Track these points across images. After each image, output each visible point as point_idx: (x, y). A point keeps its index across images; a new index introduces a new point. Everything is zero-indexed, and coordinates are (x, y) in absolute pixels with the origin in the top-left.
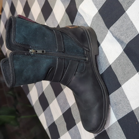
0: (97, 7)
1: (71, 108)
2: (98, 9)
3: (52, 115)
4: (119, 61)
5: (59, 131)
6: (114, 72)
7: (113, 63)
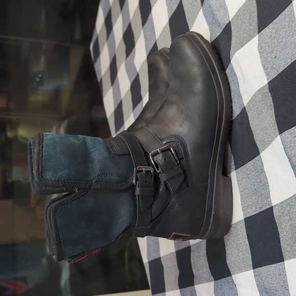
0: (267, 74)
1: (192, 248)
2: (268, 79)
3: (158, 244)
4: (288, 208)
5: (165, 279)
6: (277, 224)
7: (277, 205)
